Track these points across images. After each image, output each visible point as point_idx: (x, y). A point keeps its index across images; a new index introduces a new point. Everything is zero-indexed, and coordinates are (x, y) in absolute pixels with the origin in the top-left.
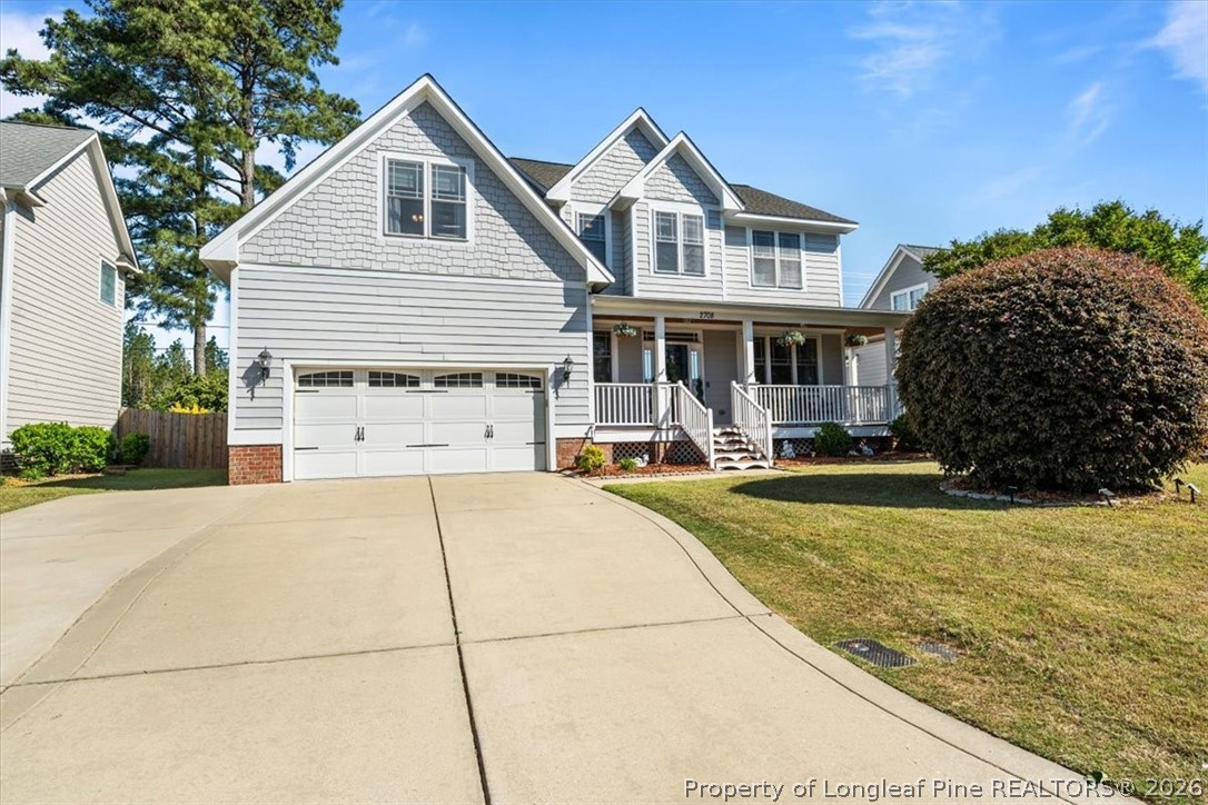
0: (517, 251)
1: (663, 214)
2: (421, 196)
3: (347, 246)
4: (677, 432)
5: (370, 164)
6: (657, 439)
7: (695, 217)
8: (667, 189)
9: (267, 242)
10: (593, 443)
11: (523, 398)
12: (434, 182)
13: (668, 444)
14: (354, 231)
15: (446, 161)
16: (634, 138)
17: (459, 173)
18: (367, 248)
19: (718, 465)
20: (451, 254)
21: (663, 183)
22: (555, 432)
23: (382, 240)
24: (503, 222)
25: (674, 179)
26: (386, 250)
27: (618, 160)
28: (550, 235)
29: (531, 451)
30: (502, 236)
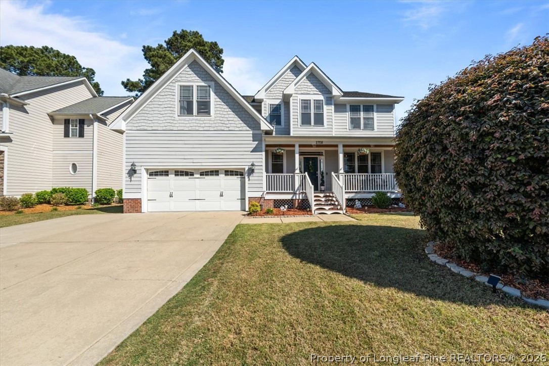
0: (232, 119)
1: (304, 100)
2: (193, 99)
3: (165, 121)
4: (304, 195)
5: (173, 88)
6: (294, 198)
7: (320, 100)
8: (306, 89)
9: (135, 122)
10: (265, 200)
11: (236, 181)
12: (198, 93)
13: (300, 200)
14: (167, 115)
15: (203, 84)
16: (294, 70)
17: (208, 88)
18: (172, 122)
19: (316, 212)
20: (204, 122)
21: (305, 87)
22: (248, 195)
23: (177, 118)
24: (226, 107)
25: (310, 84)
26: (179, 122)
27: (287, 80)
28: (246, 111)
29: (239, 202)
30: (226, 113)
